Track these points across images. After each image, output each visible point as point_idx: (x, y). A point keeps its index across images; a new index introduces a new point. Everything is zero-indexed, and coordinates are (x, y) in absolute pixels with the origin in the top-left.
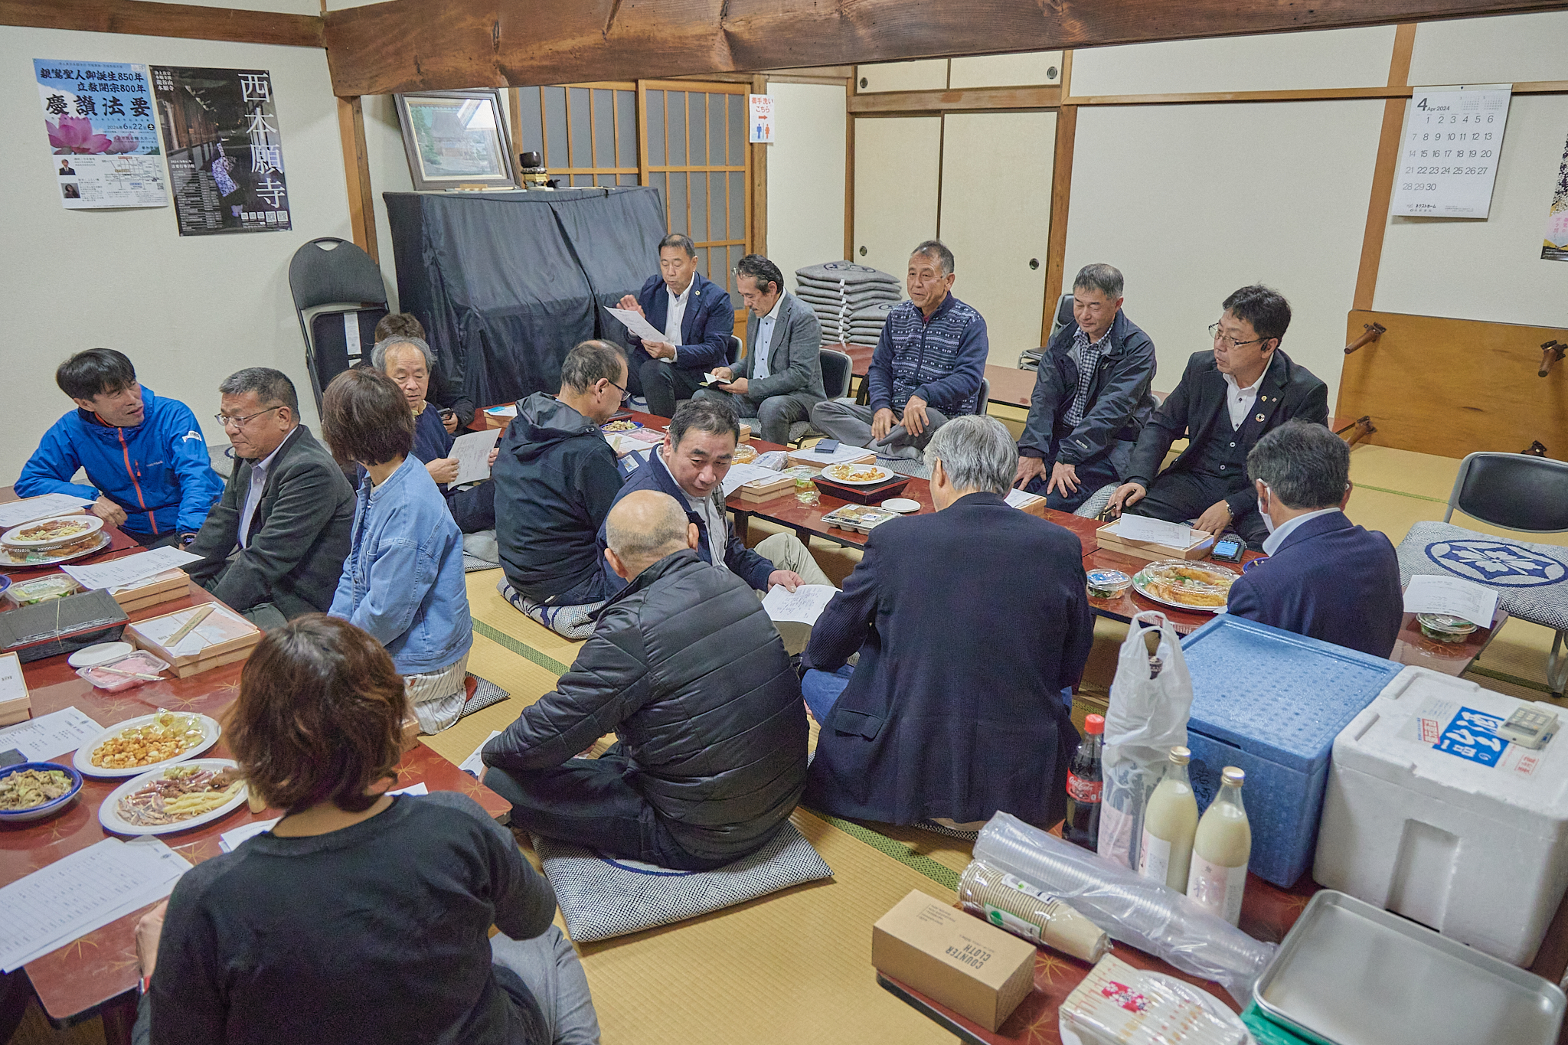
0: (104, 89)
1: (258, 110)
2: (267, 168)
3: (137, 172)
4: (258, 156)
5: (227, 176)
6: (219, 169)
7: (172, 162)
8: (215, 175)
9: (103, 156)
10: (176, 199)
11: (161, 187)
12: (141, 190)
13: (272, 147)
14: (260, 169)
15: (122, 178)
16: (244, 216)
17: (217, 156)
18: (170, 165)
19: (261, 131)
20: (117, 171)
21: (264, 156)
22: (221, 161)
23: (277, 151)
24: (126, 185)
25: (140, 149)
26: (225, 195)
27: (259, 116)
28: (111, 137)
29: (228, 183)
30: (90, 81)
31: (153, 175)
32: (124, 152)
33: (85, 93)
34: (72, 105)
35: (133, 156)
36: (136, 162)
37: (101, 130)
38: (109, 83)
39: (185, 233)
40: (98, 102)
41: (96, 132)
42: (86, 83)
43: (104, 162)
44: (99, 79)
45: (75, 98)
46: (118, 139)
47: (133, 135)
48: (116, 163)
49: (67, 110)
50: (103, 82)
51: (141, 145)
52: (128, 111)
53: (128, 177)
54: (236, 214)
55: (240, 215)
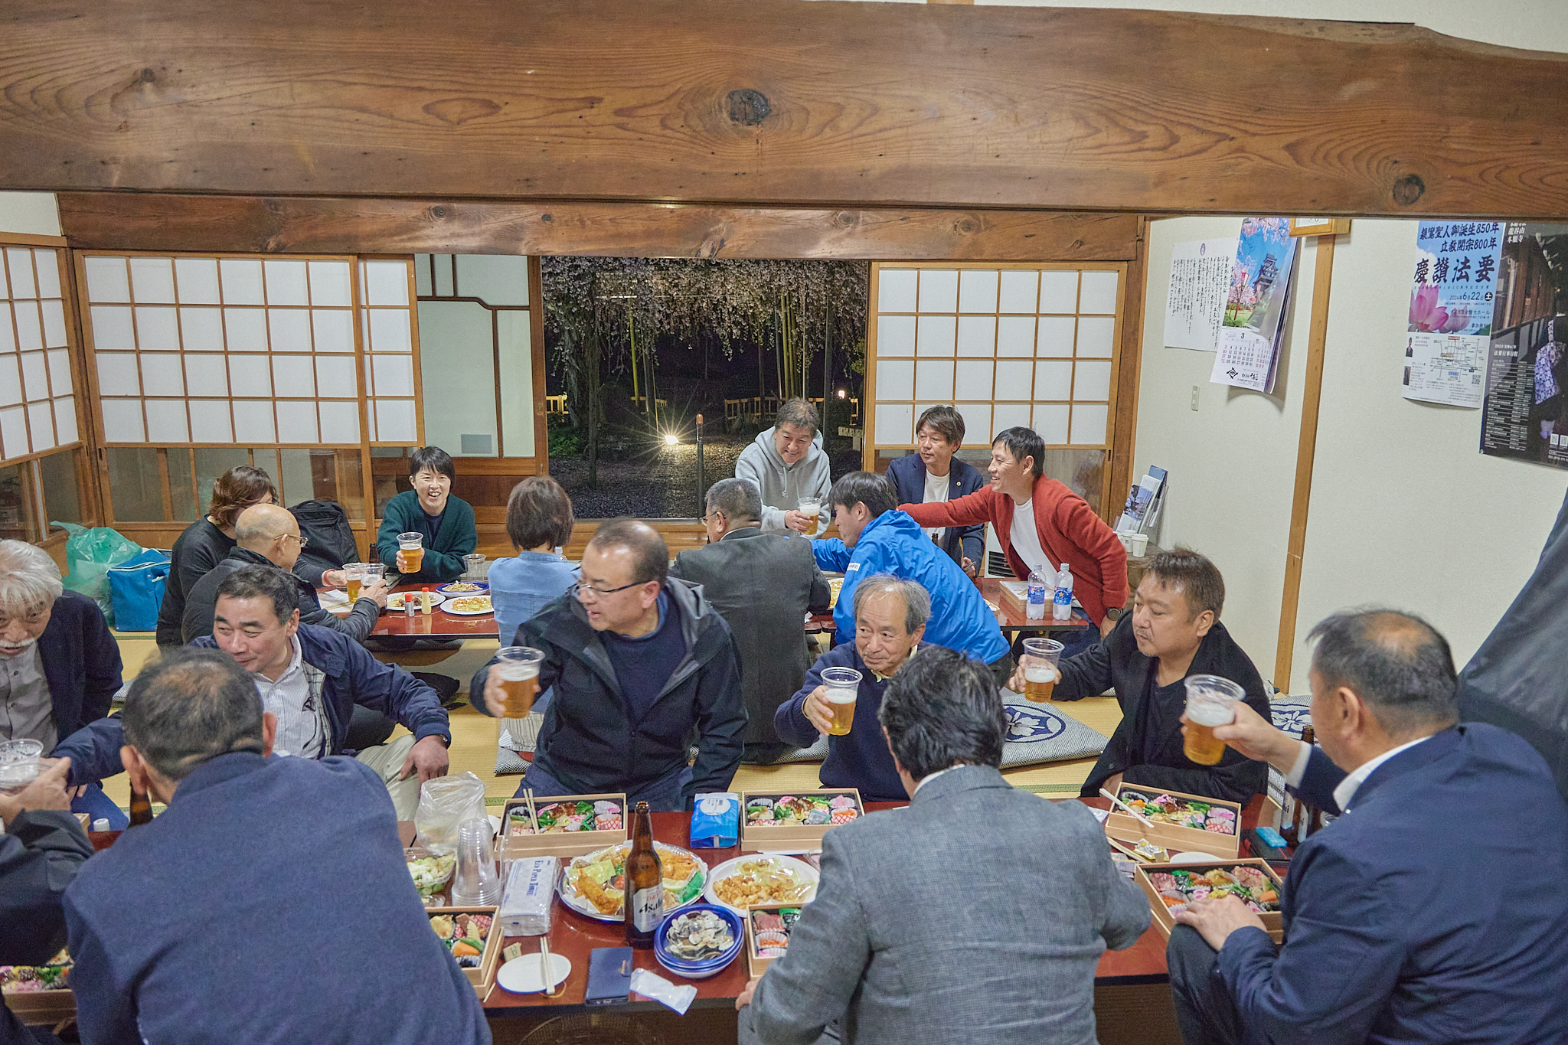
0: (1460, 248)
3: (1459, 359)
5: (1549, 373)
6: (1543, 362)
7: (1497, 346)
8: (1536, 370)
9: (1437, 335)
10: (1486, 400)
11: (1476, 381)
12: (1456, 382)
15: (1444, 365)
16: (1554, 439)
17: (1544, 341)
18: (1492, 349)
20: (1443, 355)
22: (1548, 347)
24: (1445, 374)
25: (1469, 327)
26: (1538, 402)
28: (1449, 312)
29: (1548, 384)
30: (1453, 238)
31: (1472, 363)
32: (1455, 330)
33: (1445, 255)
34: (1431, 270)
35: (1462, 336)
36: (1461, 345)
37: (1445, 301)
38: (1467, 238)
39: (1485, 449)
40: (1452, 264)
41: (1440, 303)
42: (1449, 240)
43: (1435, 341)
44: (1461, 234)
45: (1436, 262)
46: (1455, 313)
47: (1469, 308)
48: (1445, 344)
49: (1426, 277)
50: (1463, 238)
51: (1472, 321)
52: (1472, 273)
53: (1449, 363)
54: (1544, 435)
55: (1549, 437)
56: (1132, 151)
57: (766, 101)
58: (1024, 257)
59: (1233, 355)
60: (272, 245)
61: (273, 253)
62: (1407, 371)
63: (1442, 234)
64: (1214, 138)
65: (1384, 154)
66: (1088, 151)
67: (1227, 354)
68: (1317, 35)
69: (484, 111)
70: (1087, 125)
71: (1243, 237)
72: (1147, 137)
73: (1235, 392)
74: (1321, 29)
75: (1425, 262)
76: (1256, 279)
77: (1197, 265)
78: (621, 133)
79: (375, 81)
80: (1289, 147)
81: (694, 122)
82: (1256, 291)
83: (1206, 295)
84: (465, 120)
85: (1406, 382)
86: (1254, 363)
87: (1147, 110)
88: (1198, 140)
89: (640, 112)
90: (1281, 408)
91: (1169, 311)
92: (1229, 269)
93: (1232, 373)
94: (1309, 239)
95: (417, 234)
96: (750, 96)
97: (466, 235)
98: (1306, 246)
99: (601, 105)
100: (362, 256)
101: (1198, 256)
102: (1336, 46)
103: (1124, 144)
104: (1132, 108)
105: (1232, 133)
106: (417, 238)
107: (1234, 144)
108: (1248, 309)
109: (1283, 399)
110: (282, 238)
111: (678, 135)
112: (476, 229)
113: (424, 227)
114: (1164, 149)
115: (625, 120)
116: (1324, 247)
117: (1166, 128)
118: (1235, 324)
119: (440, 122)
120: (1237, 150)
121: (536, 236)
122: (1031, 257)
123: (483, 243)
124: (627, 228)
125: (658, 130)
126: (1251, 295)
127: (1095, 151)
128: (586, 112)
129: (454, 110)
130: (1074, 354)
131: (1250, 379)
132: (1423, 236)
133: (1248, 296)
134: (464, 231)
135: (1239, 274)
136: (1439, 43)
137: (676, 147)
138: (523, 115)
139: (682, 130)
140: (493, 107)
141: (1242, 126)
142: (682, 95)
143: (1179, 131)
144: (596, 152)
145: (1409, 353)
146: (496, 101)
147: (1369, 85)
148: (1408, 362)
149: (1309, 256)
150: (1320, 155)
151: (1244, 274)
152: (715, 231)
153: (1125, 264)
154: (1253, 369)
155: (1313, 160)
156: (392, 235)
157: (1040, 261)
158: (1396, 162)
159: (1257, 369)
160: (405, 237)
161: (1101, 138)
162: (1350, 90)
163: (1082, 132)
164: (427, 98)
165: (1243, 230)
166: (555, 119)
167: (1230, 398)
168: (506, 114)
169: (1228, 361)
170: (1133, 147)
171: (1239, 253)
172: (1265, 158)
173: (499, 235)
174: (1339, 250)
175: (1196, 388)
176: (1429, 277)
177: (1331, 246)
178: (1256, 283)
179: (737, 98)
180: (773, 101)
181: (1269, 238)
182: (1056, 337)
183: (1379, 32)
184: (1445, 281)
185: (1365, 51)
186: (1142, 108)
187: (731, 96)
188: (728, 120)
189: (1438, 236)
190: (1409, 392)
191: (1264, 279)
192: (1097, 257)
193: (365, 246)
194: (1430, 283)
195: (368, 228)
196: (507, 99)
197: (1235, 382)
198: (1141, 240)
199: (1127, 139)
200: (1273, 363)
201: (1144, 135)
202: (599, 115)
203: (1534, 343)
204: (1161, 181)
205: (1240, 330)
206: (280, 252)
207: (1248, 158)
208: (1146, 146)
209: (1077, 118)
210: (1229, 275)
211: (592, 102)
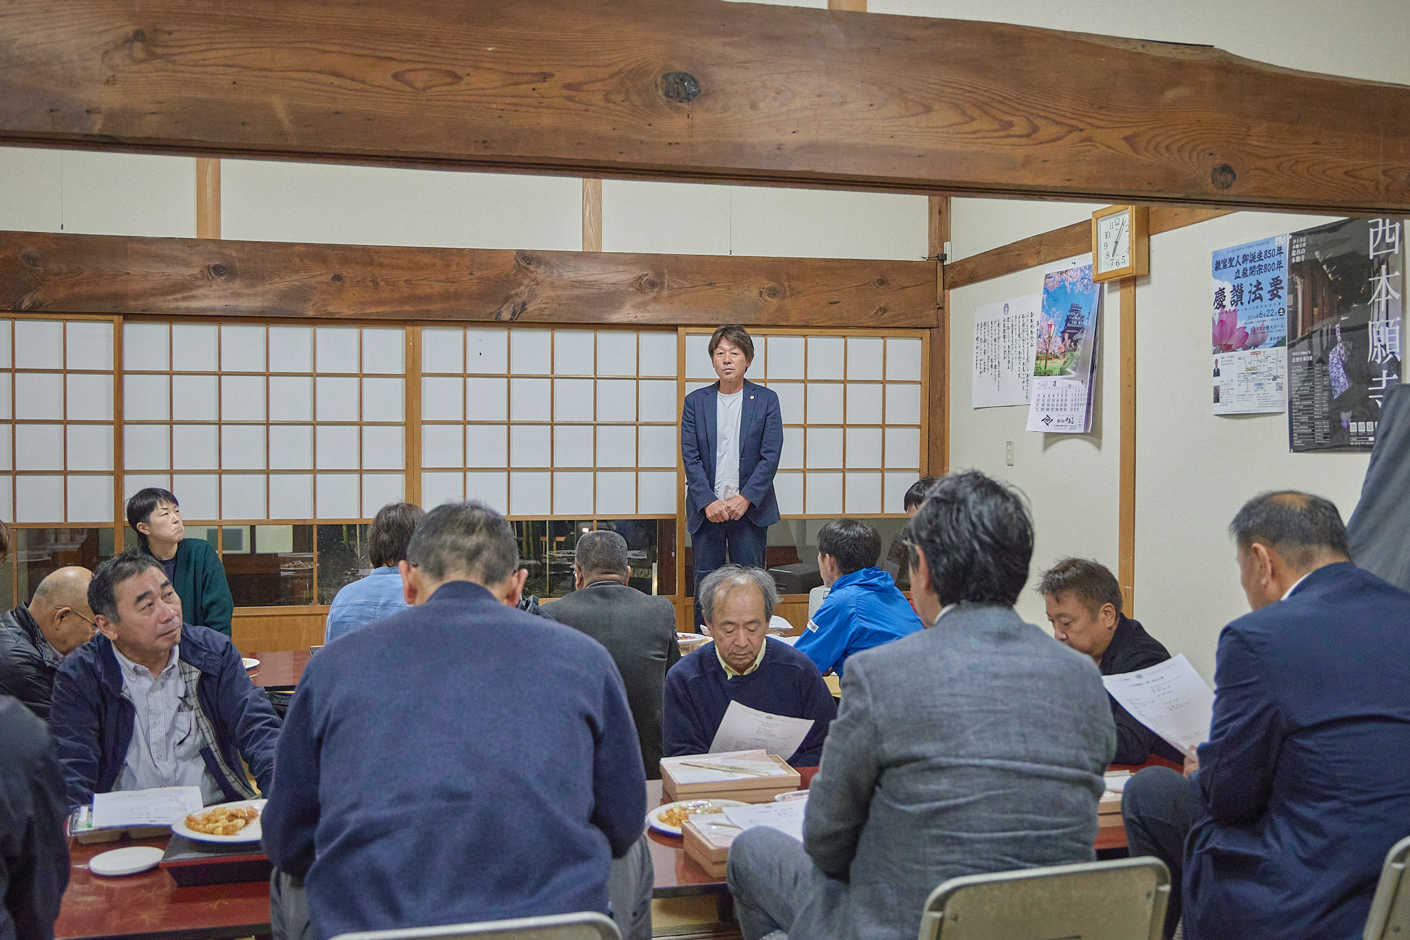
0: (1252, 273)
1: (1384, 267)
2: (1384, 355)
3: (1262, 370)
4: (1376, 336)
5: (1342, 370)
6: (1335, 361)
7: (1294, 354)
8: (1330, 369)
9: (1240, 353)
10: (1291, 403)
11: (1280, 388)
12: (1262, 391)
13: (1391, 322)
14: (1376, 357)
15: (1250, 378)
16: (1353, 427)
17: (1335, 343)
18: (1290, 357)
19: (1383, 299)
20: (1248, 369)
21: (1381, 336)
22: (1338, 348)
23: (1397, 328)
24: (1252, 385)
25: (1268, 341)
26: (1335, 397)
27: (1383, 278)
28: (1248, 330)
29: (1342, 380)
30: (1244, 265)
31: (1274, 373)
32: (1256, 346)
33: (1239, 281)
34: (1229, 296)
35: (1262, 350)
36: (1263, 358)
37: (1244, 321)
38: (1257, 264)
39: (1295, 448)
40: (1246, 289)
41: (1240, 324)
42: (1241, 268)
43: (1240, 359)
44: (1251, 262)
45: (1232, 289)
46: (1254, 330)
47: (1266, 324)
48: (1248, 360)
49: (1224, 303)
50: (1253, 264)
51: (1270, 335)
52: (1266, 295)
53: (1254, 376)
54: (1344, 424)
55: (1349, 426)
56: (1003, 137)
57: (695, 82)
58: (829, 323)
59: (1046, 403)
60: (27, 303)
61: (28, 311)
62: (1217, 391)
63: (1234, 263)
64: (1066, 129)
65: (1203, 147)
66: (966, 136)
67: (1041, 402)
68: (1140, 50)
69: (449, 80)
70: (964, 113)
71: (1046, 291)
72: (1013, 126)
73: (1051, 438)
74: (1143, 46)
75: (1222, 291)
76: (1062, 329)
77: (1002, 325)
78: (569, 104)
79: (349, 50)
80: (1126, 139)
81: (634, 97)
82: (1063, 339)
83: (1013, 352)
84: (430, 87)
85: (1217, 400)
86: (1069, 407)
87: (1010, 103)
88: (1054, 130)
89: (588, 87)
90: (1099, 446)
91: (976, 373)
92: (1035, 323)
93: (1048, 420)
94: (1111, 284)
95: (194, 293)
96: (682, 78)
97: (249, 295)
98: (1109, 292)
99: (553, 79)
100: (130, 317)
101: (1001, 316)
102: (1157, 60)
103: (996, 131)
104: (1001, 102)
105: (1081, 125)
106: (193, 297)
107: (1084, 134)
108: (1057, 357)
109: (1100, 438)
110: (39, 296)
111: (620, 108)
112: (260, 289)
113: (201, 286)
114: (1028, 136)
115: (573, 93)
116: (1126, 290)
117: (1028, 120)
118: (1047, 373)
119: (407, 89)
120: (1084, 140)
121: (324, 297)
122: (837, 322)
123: (266, 304)
124: (424, 289)
125: (602, 103)
126: (1060, 344)
127: (973, 136)
128: (539, 85)
129: (420, 79)
130: (884, 421)
131: (1066, 423)
132: (1217, 267)
133: (1057, 345)
134: (246, 291)
135: (1045, 326)
136: (1235, 62)
137: (616, 118)
138: (482, 85)
139: (624, 104)
140: (457, 78)
141: (1088, 120)
142: (623, 75)
143: (1040, 122)
144: (546, 120)
145: (1217, 373)
146: (458, 71)
147: (1182, 92)
148: (1217, 381)
149: (1113, 301)
150: (1151, 147)
151: (1050, 326)
152: (517, 294)
153: (928, 331)
154: (1068, 413)
155: (1146, 150)
156: (164, 294)
157: (846, 327)
158: (1211, 154)
159: (1073, 413)
160: (179, 296)
161: (976, 125)
162: (1170, 95)
163: (961, 119)
164: (396, 67)
165: (1046, 284)
166: (510, 90)
167: (1046, 446)
168: (468, 84)
169: (1043, 409)
170: (1002, 133)
171: (1043, 307)
172: (1109, 147)
173: (285, 295)
174: (1141, 291)
175: (1009, 443)
176: (1227, 302)
177: (1132, 288)
178: (1063, 333)
179: (671, 79)
180: (702, 83)
181: (1072, 289)
182: (864, 403)
183: (1187, 50)
184: (1242, 304)
185: (1179, 64)
186: (1007, 102)
187: (666, 77)
188: (664, 97)
189: (1231, 266)
190: (1220, 408)
191: (1071, 331)
192: (899, 324)
193: (133, 305)
194: (1229, 307)
195: (138, 286)
196: (469, 70)
197: (1051, 429)
198: (942, 308)
199: (997, 126)
200: (1089, 404)
201: (1010, 125)
202: (550, 88)
203: (1324, 347)
204: (1027, 163)
205: (1050, 379)
206: (37, 311)
207: (1095, 146)
208: (1013, 133)
209: (956, 107)
210: (1034, 330)
211: (545, 77)
